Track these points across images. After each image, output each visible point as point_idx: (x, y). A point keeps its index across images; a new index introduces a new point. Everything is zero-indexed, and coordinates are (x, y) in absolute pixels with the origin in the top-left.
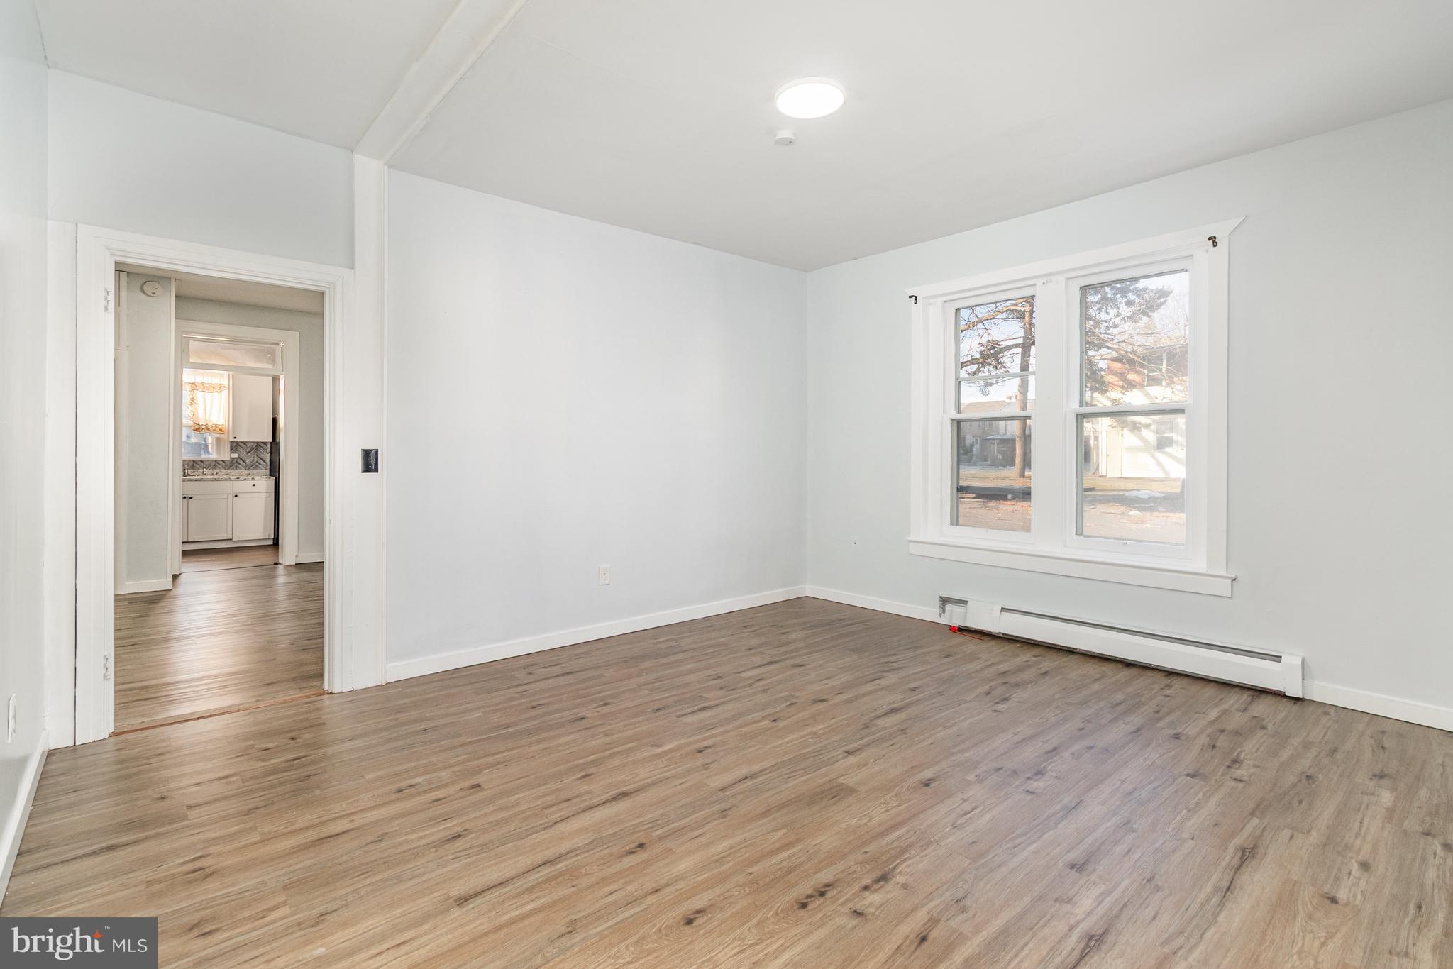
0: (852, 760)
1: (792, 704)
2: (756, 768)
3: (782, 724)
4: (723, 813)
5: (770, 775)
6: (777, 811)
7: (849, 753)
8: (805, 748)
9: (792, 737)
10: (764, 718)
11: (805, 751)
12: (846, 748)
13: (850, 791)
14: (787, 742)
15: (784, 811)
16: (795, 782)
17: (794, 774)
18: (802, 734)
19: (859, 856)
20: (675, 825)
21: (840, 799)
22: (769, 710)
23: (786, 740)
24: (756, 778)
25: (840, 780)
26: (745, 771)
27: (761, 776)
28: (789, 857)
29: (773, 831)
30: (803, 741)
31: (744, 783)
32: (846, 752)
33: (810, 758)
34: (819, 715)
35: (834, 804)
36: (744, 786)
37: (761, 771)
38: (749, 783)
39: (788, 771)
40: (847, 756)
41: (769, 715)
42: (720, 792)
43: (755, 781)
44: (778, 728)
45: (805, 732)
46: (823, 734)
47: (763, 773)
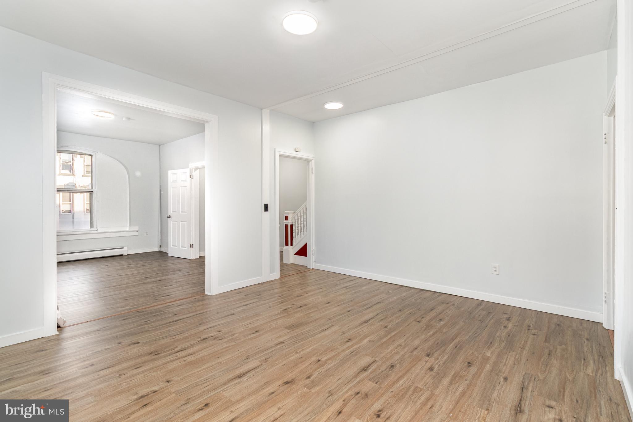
0: (281, 340)
1: (309, 377)
2: (323, 334)
3: (314, 359)
4: (330, 319)
5: (317, 331)
6: (313, 320)
7: (282, 343)
8: (302, 344)
9: (308, 350)
10: (325, 362)
11: (302, 343)
12: (283, 345)
13: (286, 328)
14: (311, 346)
15: (310, 321)
16: (307, 329)
17: (308, 332)
18: (303, 352)
19: (290, 313)
20: (342, 316)
21: (291, 325)
22: (324, 370)
23: (311, 348)
24: (323, 330)
25: (290, 331)
26: (327, 332)
27: (320, 331)
28: (309, 311)
29: (313, 316)
30: (303, 348)
31: (326, 328)
32: (284, 343)
33: (301, 339)
34: (292, 367)
35: (294, 323)
36: (325, 327)
37: (321, 332)
38: (324, 328)
39: (309, 333)
40: (284, 341)
41: (323, 365)
42: (333, 324)
43: (322, 329)
44: (317, 355)
45: (302, 353)
46: (292, 353)
47: (319, 332)
